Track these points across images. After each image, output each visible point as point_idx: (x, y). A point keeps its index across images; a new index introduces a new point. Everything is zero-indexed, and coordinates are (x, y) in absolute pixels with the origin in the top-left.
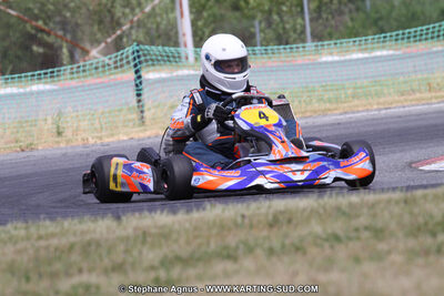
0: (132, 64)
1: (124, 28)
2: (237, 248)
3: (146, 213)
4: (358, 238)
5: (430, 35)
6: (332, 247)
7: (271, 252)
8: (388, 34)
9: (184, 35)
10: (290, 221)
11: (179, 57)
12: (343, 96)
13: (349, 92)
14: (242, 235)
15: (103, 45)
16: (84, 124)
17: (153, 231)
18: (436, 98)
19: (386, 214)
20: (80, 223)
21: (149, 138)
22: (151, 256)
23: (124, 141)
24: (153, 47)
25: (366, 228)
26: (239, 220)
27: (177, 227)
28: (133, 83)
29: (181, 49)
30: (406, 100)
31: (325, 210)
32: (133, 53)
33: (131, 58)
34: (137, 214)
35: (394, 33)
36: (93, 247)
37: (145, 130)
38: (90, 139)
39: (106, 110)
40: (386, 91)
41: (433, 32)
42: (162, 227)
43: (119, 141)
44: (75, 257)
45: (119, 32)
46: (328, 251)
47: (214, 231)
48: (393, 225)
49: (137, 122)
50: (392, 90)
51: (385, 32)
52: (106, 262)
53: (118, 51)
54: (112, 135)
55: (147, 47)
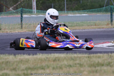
0: (20, 13)
1: (19, 3)
2: (45, 66)
3: (22, 55)
4: (76, 66)
5: (96, 11)
6: (69, 68)
7: (54, 68)
8: (86, 10)
9: (34, 6)
10: (59, 60)
11: (32, 12)
12: (73, 25)
13: (75, 24)
14: (47, 63)
15: (13, 7)
16: (7, 27)
17: (24, 60)
18: (97, 28)
19: (83, 60)
20: (5, 56)
21: (23, 32)
22: (23, 67)
23: (17, 33)
24: (26, 9)
25: (78, 64)
26: (46, 58)
27: (30, 59)
28: (20, 18)
29: (33, 10)
30: (89, 28)
31: (68, 58)
32: (21, 10)
33: (20, 11)
34: (20, 55)
35: (87, 10)
36: (8, 63)
37: (23, 30)
38: (8, 31)
39: (13, 24)
40: (84, 25)
41: (97, 11)
42: (26, 59)
43: (16, 33)
44: (4, 65)
45: (17, 4)
46: (68, 69)
47: (40, 61)
48: (85, 64)
49: (20, 28)
50: (86, 24)
51: (85, 10)
52: (12, 68)
53: (17, 9)
54: (14, 31)
55: (24, 9)
